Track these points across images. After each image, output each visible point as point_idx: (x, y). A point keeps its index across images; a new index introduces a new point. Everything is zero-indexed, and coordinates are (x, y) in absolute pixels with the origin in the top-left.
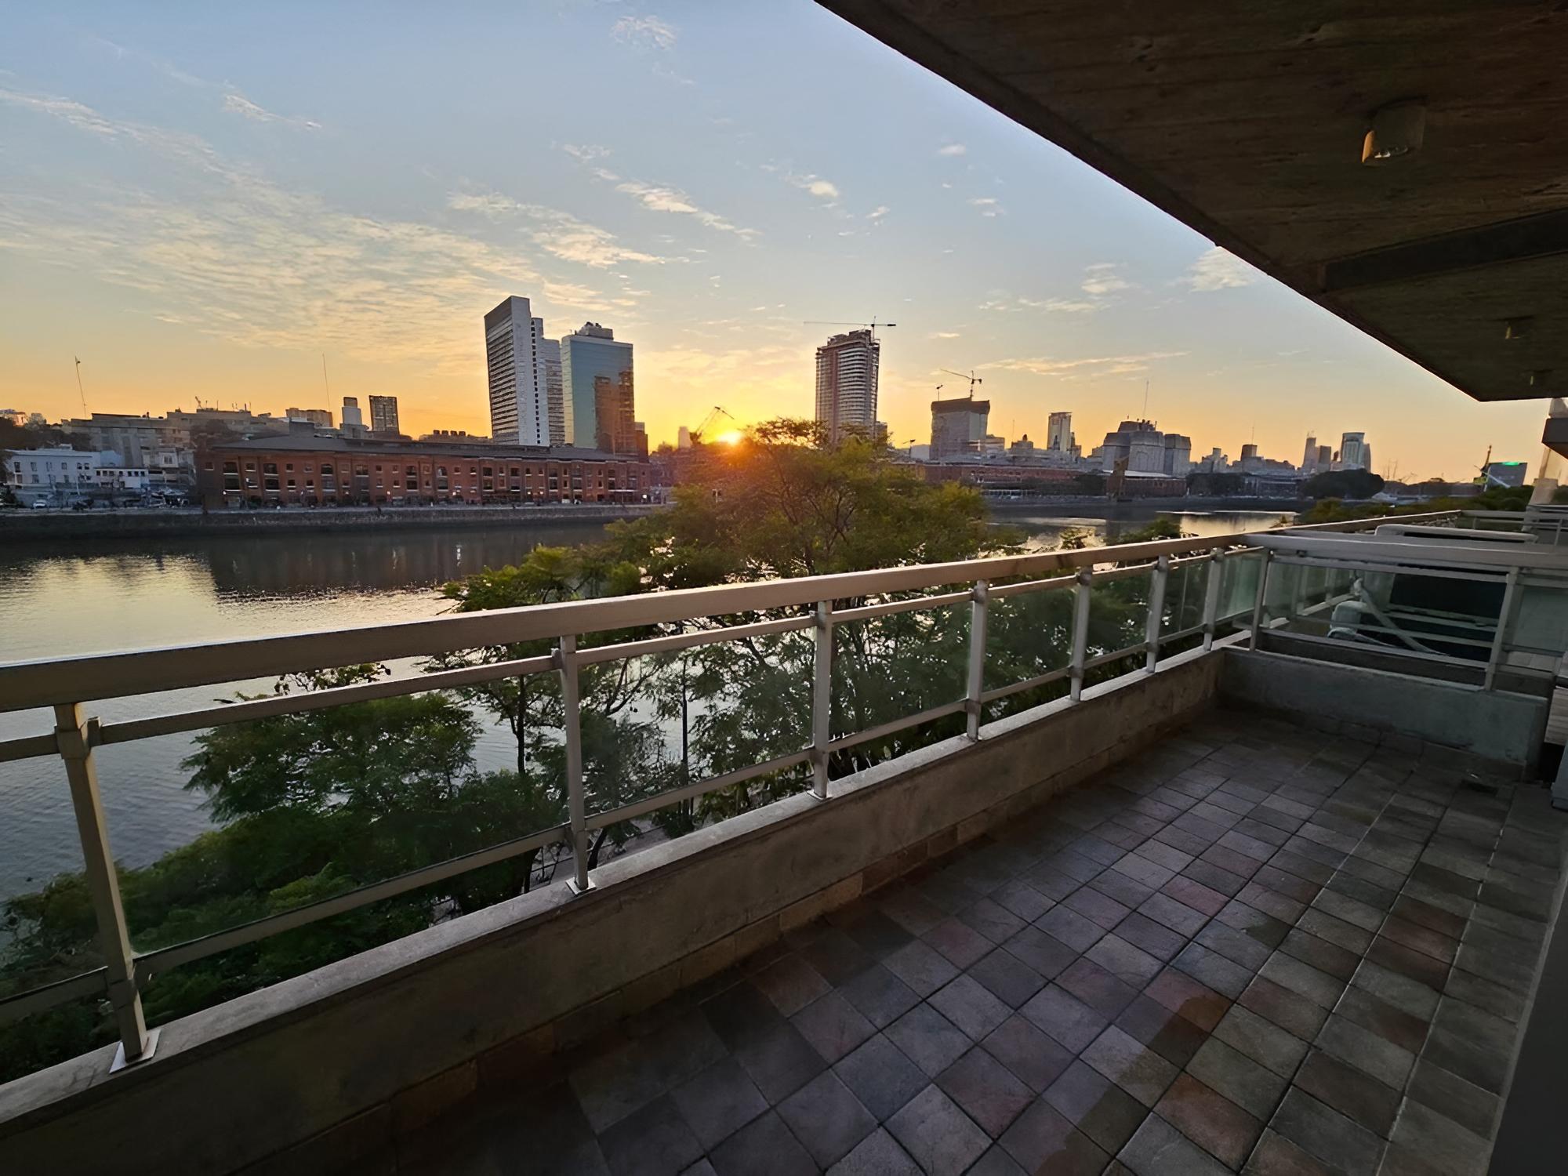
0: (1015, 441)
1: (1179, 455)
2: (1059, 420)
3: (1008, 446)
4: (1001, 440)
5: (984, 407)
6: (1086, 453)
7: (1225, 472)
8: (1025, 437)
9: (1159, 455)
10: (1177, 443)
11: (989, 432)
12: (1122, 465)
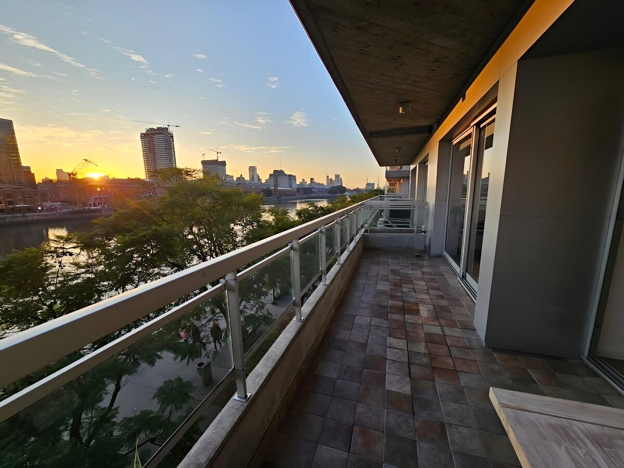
0: (237, 177)
1: (293, 182)
2: (252, 169)
3: (235, 179)
4: (232, 177)
5: (223, 163)
6: (263, 181)
7: (307, 187)
8: (241, 175)
9: (287, 181)
10: (292, 178)
11: (227, 173)
12: (276, 186)
